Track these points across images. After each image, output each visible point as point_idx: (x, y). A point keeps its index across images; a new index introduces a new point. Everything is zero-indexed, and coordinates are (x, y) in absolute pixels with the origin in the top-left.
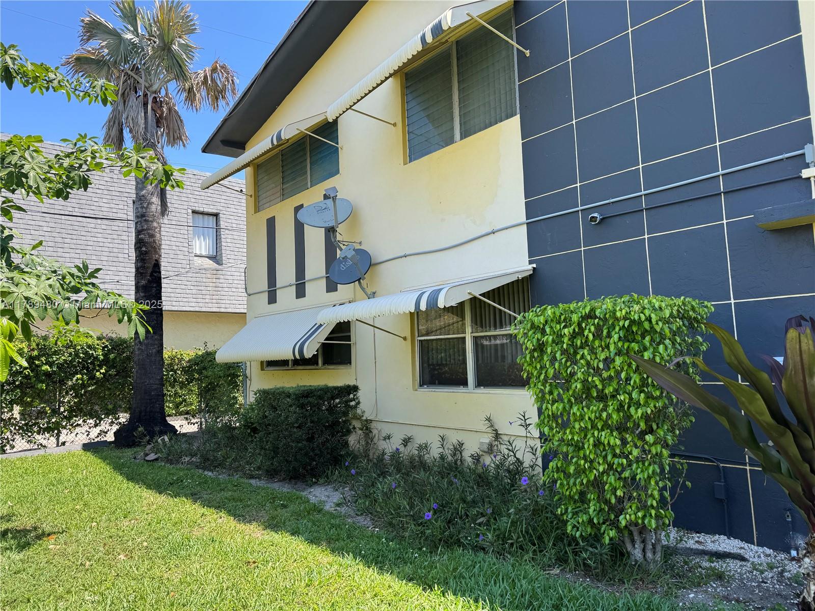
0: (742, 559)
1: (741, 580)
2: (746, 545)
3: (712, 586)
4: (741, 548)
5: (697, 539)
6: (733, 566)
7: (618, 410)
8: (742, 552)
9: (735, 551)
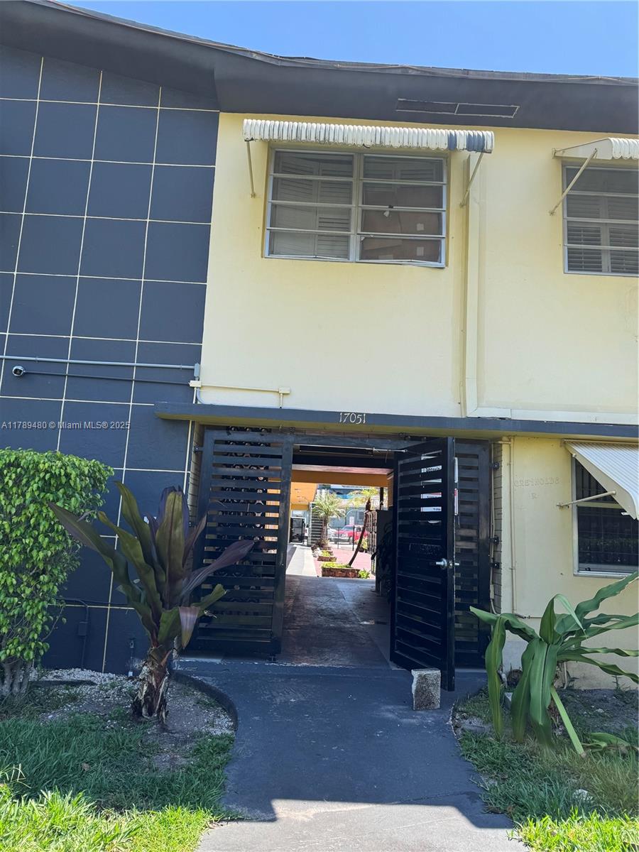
0: (91, 683)
1: (91, 699)
2: (95, 674)
3: (67, 706)
4: (92, 676)
5: (55, 674)
6: (85, 689)
7: (20, 553)
8: (92, 679)
9: (88, 678)
